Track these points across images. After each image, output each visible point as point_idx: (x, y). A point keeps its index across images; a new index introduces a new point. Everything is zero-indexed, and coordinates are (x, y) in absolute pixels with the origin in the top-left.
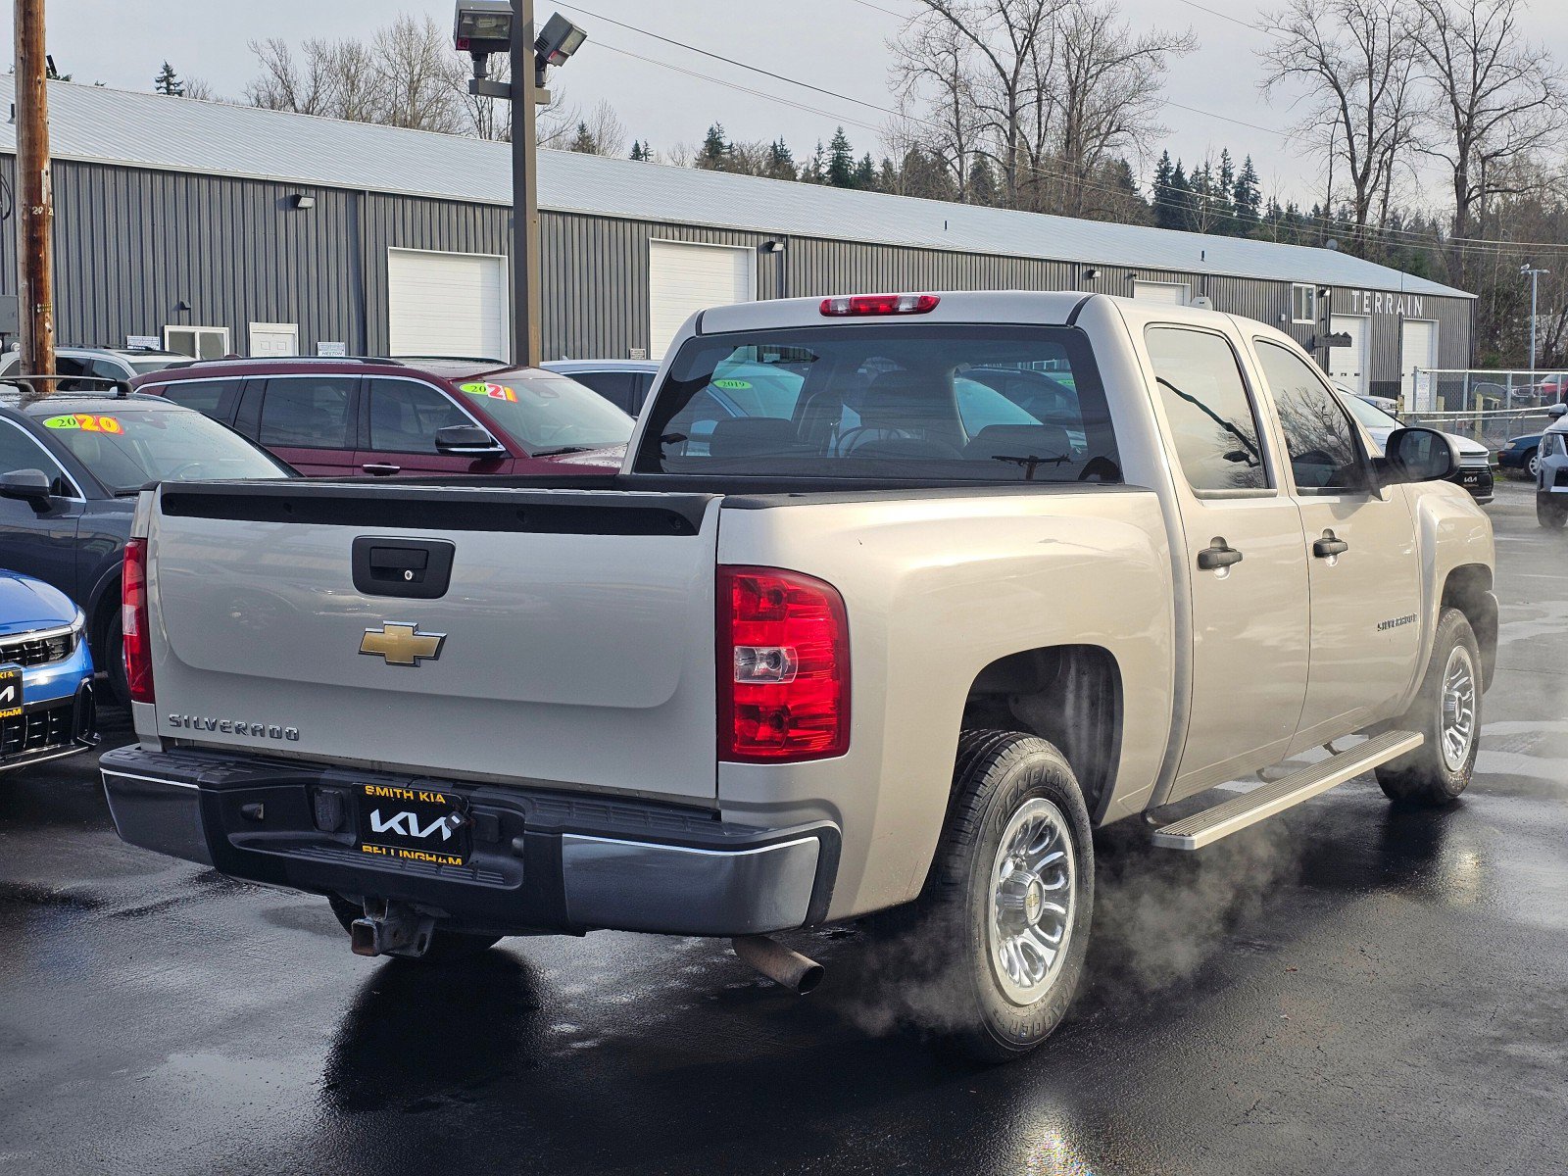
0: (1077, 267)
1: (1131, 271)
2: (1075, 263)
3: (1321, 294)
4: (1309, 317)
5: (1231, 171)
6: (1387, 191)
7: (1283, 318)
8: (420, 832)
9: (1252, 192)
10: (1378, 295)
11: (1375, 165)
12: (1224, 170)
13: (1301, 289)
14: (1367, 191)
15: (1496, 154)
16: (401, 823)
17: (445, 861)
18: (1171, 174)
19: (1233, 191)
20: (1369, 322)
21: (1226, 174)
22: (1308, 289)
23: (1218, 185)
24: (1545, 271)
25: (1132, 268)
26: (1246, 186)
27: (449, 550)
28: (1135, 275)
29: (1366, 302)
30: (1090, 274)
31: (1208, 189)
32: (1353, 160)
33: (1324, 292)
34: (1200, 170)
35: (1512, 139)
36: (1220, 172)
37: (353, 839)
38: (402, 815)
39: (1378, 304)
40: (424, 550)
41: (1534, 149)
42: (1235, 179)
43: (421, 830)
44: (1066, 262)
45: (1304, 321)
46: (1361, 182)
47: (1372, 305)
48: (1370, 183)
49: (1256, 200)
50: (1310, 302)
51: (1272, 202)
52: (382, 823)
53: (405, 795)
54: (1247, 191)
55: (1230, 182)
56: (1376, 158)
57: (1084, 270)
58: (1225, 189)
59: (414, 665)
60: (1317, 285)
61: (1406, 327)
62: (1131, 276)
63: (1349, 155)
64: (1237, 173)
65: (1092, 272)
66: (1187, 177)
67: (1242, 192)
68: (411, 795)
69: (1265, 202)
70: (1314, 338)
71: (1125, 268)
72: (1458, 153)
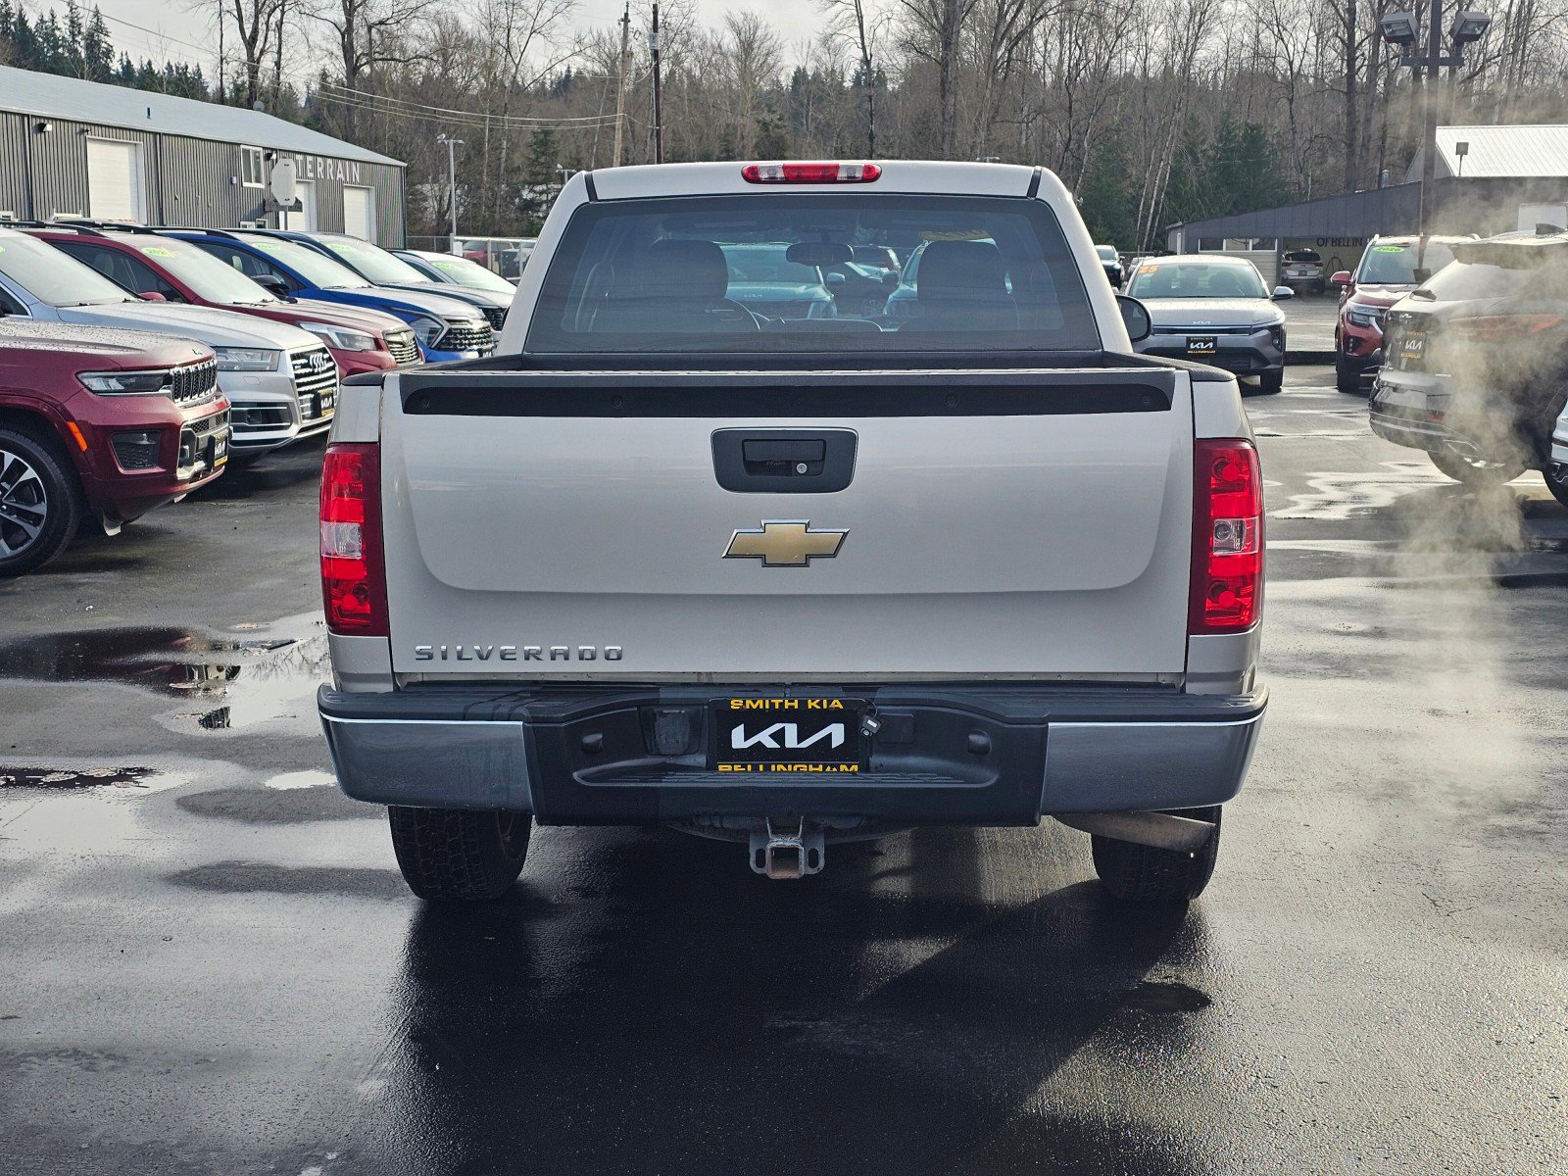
0: (26, 119)
1: (82, 126)
2: (23, 115)
3: (268, 157)
4: (258, 180)
5: (80, 21)
6: (279, 53)
7: (235, 181)
8: (799, 743)
9: (103, 45)
10: (319, 159)
11: (262, 27)
12: (72, 22)
13: (248, 151)
14: (257, 53)
15: (381, 23)
16: (772, 736)
17: (835, 769)
18: (13, 20)
19: (82, 43)
20: (313, 187)
21: (74, 24)
22: (255, 152)
23: (66, 36)
24: (460, 141)
25: (83, 123)
26: (96, 38)
27: (850, 440)
28: (87, 131)
29: (309, 166)
30: (41, 128)
31: (56, 40)
32: (240, 19)
33: (271, 155)
34: (46, 18)
35: (396, 9)
36: (67, 21)
37: (701, 760)
38: (777, 727)
39: (320, 169)
40: (821, 438)
41: (416, 20)
42: (83, 30)
43: (800, 740)
44: (15, 114)
45: (254, 185)
46: (250, 43)
47: (314, 170)
48: (259, 44)
49: (108, 53)
50: (257, 164)
51: (124, 57)
52: (746, 738)
53: (787, 704)
54: (98, 43)
55: (80, 33)
56: (262, 20)
57: (34, 122)
58: (74, 41)
59: (806, 565)
60: (264, 148)
61: (346, 191)
62: (82, 131)
63: (236, 13)
64: (86, 22)
65: (44, 125)
66: (32, 24)
67: (92, 44)
68: (796, 704)
69: (118, 56)
70: (264, 202)
71: (76, 122)
72: (344, 19)
